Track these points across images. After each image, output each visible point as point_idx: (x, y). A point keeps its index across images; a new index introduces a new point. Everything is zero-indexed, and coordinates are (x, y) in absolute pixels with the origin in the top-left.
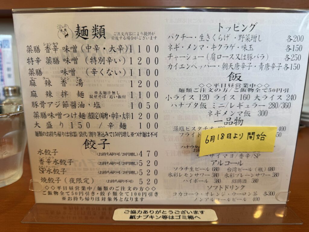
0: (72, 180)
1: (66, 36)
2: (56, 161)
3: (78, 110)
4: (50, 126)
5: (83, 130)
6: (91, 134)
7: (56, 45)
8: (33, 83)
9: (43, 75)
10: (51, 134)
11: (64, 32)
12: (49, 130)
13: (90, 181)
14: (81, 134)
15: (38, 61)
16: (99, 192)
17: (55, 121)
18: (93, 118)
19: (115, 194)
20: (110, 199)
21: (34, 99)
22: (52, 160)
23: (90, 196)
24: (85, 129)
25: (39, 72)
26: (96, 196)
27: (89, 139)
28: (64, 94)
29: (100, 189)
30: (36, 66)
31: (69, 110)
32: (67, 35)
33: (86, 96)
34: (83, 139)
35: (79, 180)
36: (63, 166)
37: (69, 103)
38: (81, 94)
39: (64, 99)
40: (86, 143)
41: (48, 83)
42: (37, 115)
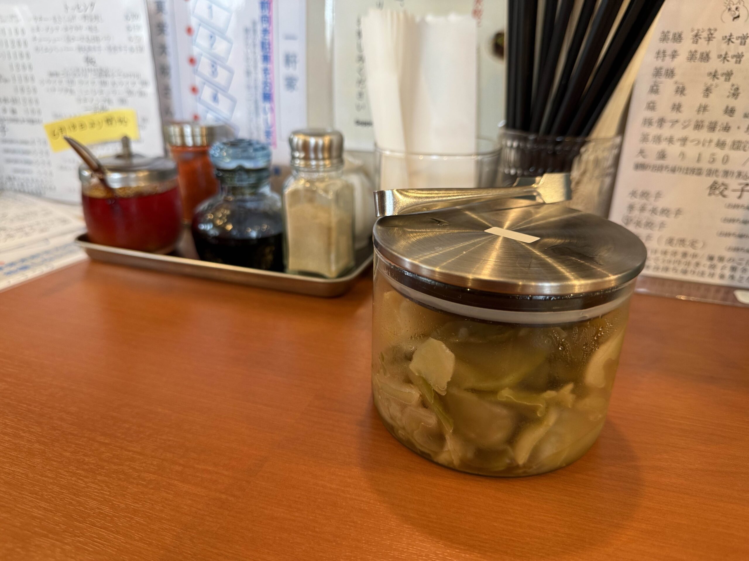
0: (670, 241)
1: (735, 18)
2: (654, 211)
3: (717, 136)
4: (662, 155)
5: (714, 167)
6: (726, 173)
7: (712, 32)
8: (654, 90)
9: (676, 78)
10: (660, 168)
11: (733, 12)
12: (660, 162)
13: (699, 245)
14: (710, 172)
15: (674, 55)
16: (708, 263)
17: (674, 150)
18: (738, 148)
19: (734, 269)
20: (722, 277)
21: (649, 114)
22: (649, 207)
23: (691, 268)
24: (719, 165)
25: (670, 73)
26: (701, 269)
27: (720, 180)
28: (703, 108)
29: (711, 258)
30: (668, 63)
31: (704, 134)
32: (738, 17)
33: (739, 114)
34: (710, 180)
35: (682, 241)
36: (663, 218)
37: (706, 124)
38: (730, 111)
39: (700, 117)
40: (713, 187)
41: (681, 91)
42: (645, 138)
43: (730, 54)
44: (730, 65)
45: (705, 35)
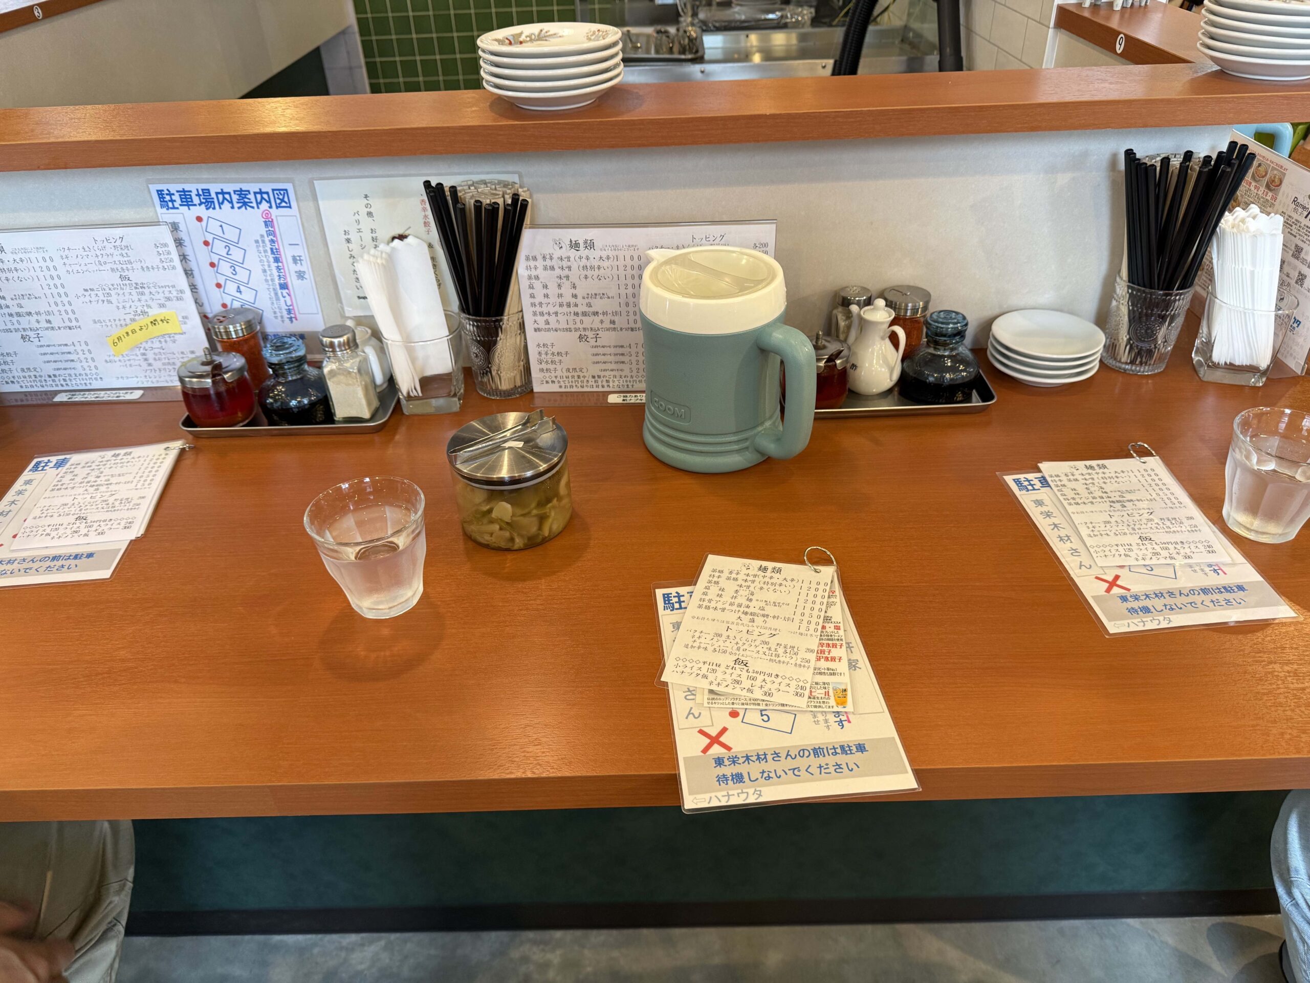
0: (568, 370)
1: (560, 248)
2: (553, 354)
3: (573, 309)
4: (547, 323)
5: (577, 326)
6: (584, 329)
7: (551, 255)
8: (531, 287)
9: (540, 280)
10: (549, 330)
11: (558, 245)
12: (547, 326)
13: (584, 370)
14: (576, 330)
15: (536, 268)
16: (593, 380)
17: (552, 319)
18: (586, 315)
19: (608, 381)
20: (603, 387)
21: (532, 300)
22: (550, 352)
23: (585, 384)
24: (579, 325)
25: (537, 278)
26: (590, 383)
27: (583, 333)
28: (560, 296)
29: (594, 377)
30: (534, 273)
31: (565, 309)
32: (562, 247)
33: (580, 297)
34: (578, 334)
35: (575, 369)
36: (560, 358)
37: (565, 304)
38: (575, 296)
39: (560, 300)
40: (580, 337)
41: (545, 287)
42: (535, 314)
43: (564, 266)
44: (566, 272)
45: (548, 257)
